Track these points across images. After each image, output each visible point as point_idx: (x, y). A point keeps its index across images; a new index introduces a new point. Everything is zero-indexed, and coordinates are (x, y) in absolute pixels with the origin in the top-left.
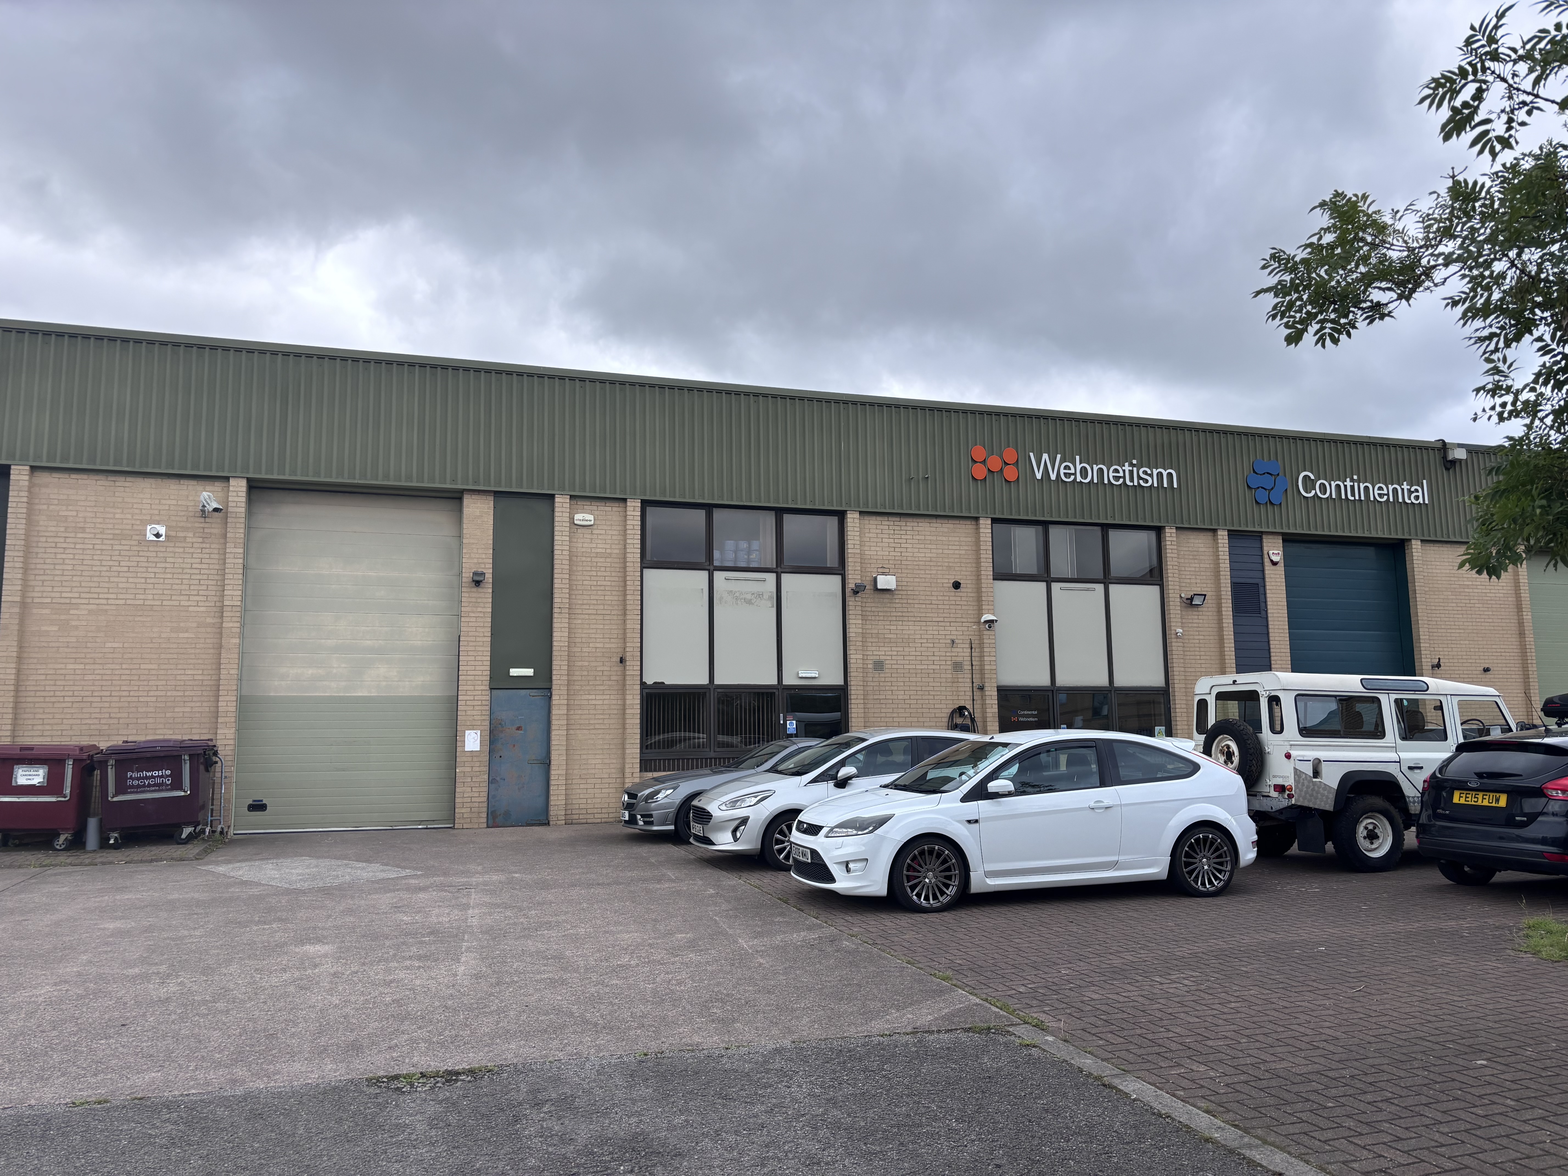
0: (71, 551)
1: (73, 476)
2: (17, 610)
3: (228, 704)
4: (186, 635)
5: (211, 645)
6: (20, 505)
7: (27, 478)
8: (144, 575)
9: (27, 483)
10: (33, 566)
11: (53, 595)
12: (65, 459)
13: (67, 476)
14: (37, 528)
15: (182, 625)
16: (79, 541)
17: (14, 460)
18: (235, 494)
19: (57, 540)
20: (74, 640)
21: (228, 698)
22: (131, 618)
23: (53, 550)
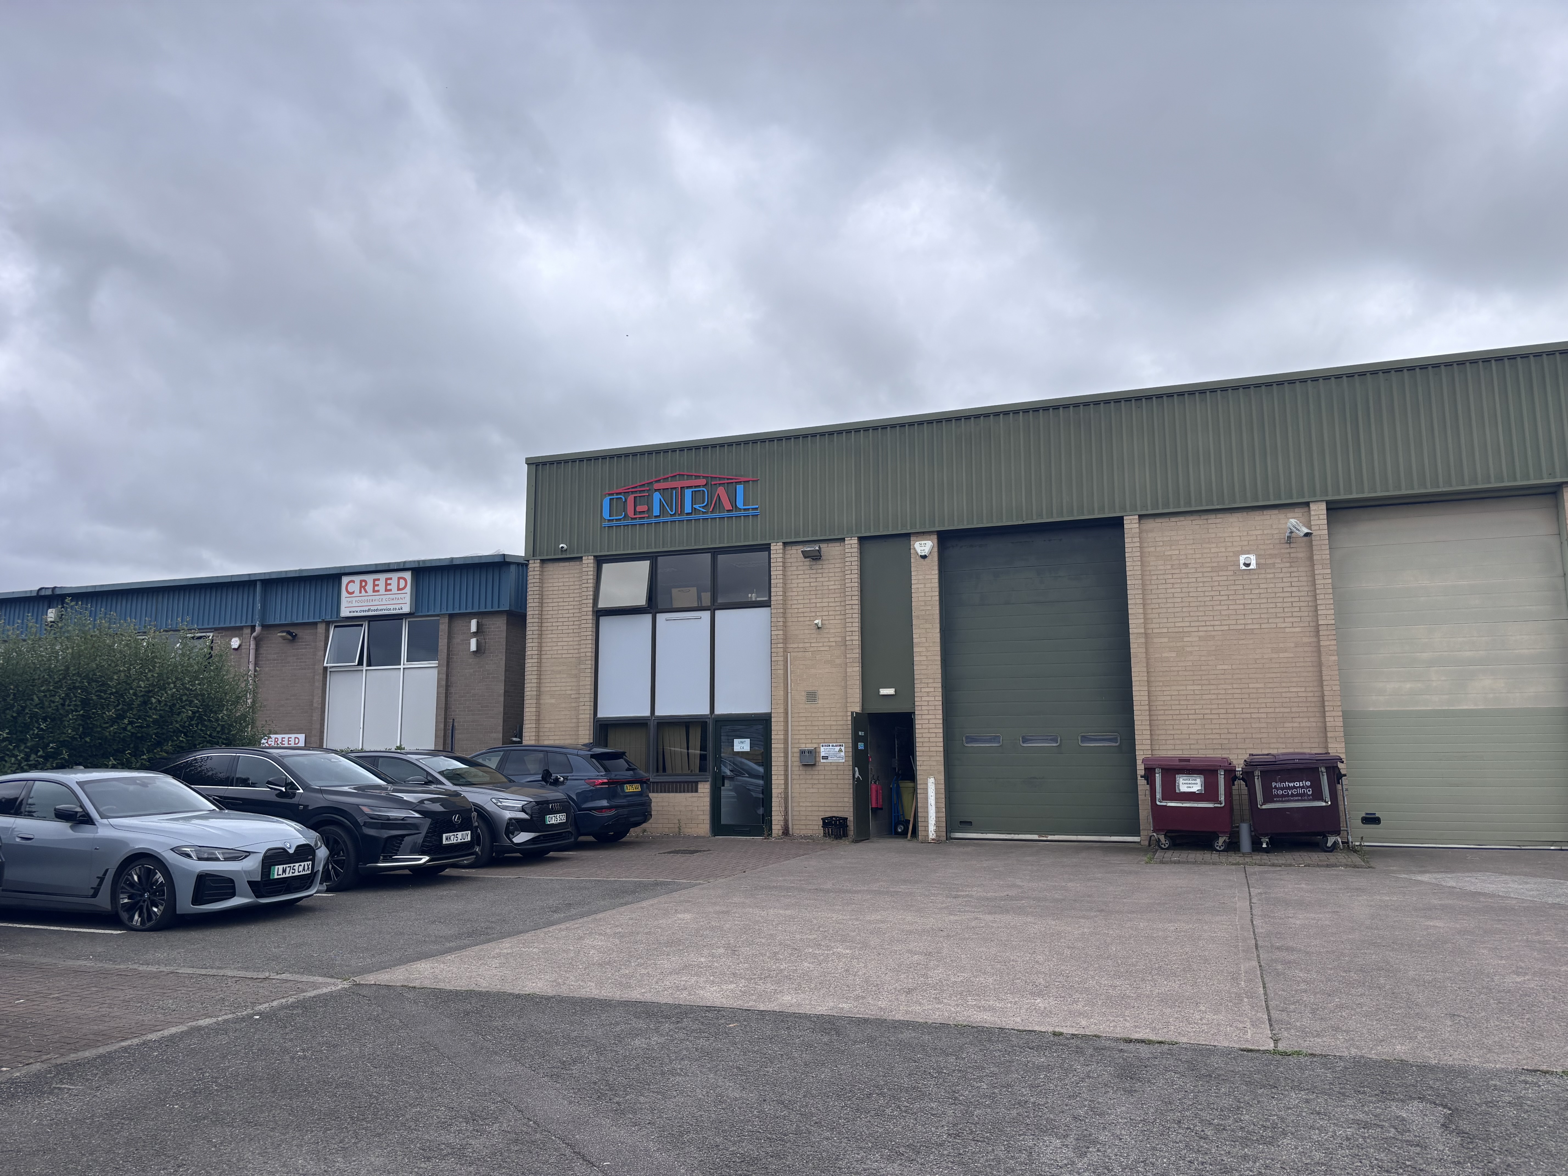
0: (1178, 586)
1: (1173, 519)
2: (1143, 640)
3: (1334, 720)
4: (1286, 655)
5: (1310, 664)
6: (1134, 550)
7: (1137, 525)
8: (1242, 602)
9: (1137, 530)
10: (1149, 602)
11: (1168, 625)
12: (1166, 505)
13: (1167, 520)
14: (1149, 568)
15: (1281, 645)
16: (1184, 575)
17: (1125, 511)
18: (1316, 517)
19: (1166, 577)
20: (1190, 664)
21: (1334, 714)
22: (1235, 642)
23: (1164, 586)
